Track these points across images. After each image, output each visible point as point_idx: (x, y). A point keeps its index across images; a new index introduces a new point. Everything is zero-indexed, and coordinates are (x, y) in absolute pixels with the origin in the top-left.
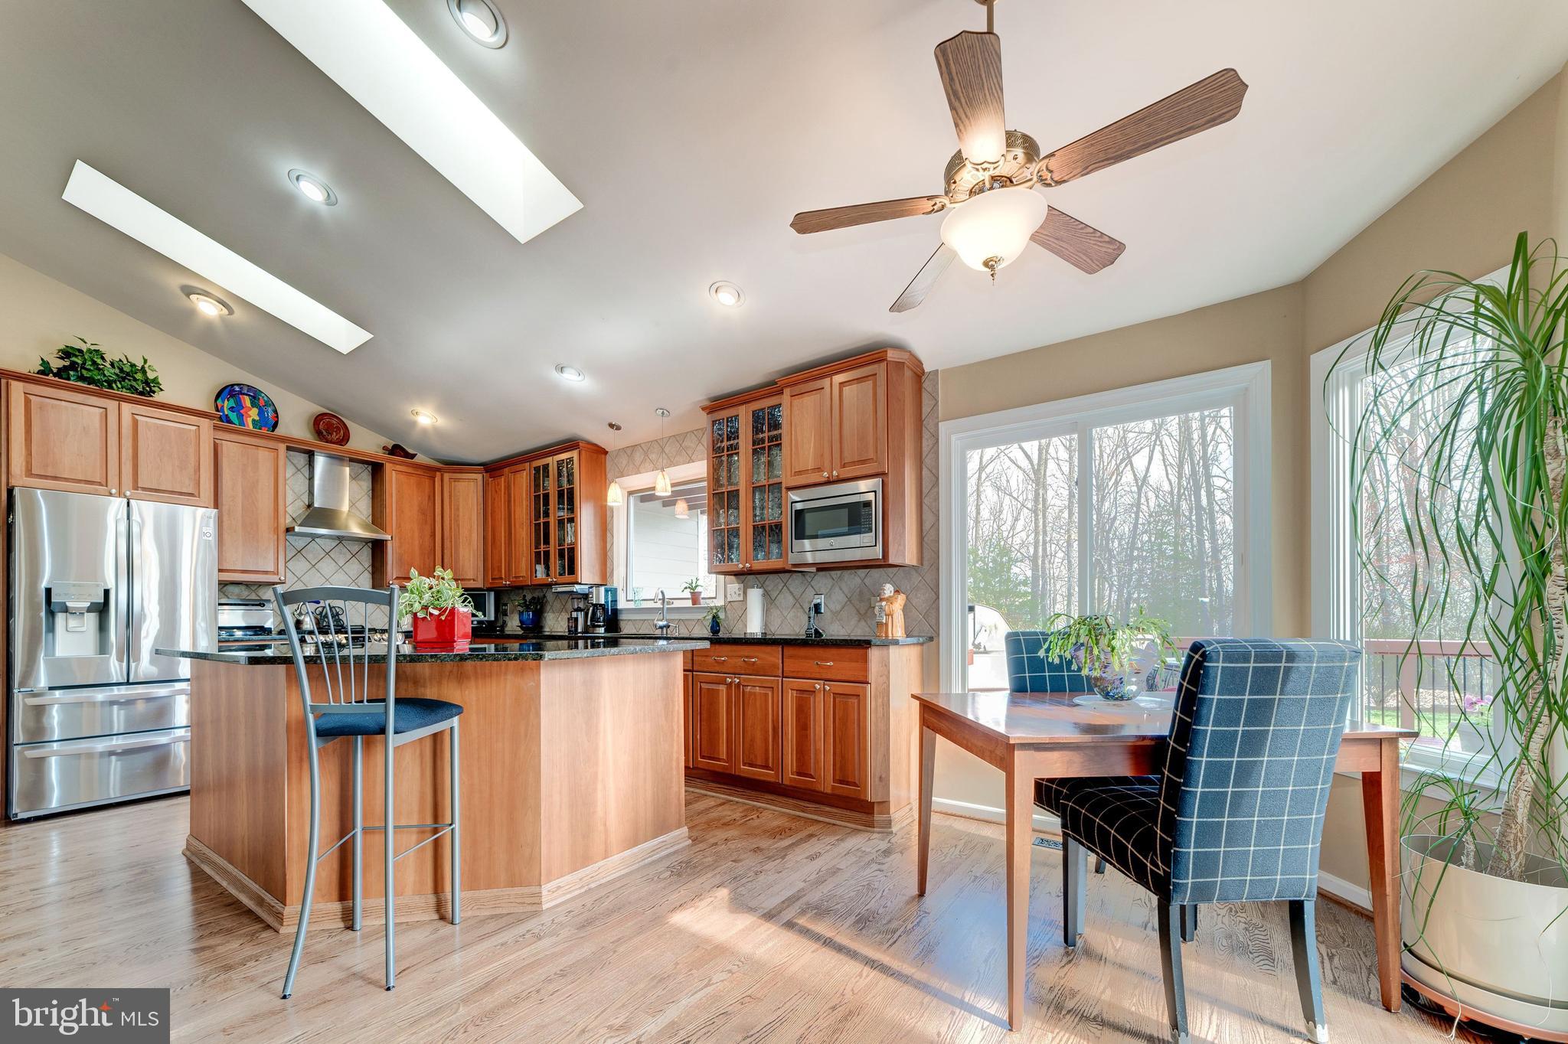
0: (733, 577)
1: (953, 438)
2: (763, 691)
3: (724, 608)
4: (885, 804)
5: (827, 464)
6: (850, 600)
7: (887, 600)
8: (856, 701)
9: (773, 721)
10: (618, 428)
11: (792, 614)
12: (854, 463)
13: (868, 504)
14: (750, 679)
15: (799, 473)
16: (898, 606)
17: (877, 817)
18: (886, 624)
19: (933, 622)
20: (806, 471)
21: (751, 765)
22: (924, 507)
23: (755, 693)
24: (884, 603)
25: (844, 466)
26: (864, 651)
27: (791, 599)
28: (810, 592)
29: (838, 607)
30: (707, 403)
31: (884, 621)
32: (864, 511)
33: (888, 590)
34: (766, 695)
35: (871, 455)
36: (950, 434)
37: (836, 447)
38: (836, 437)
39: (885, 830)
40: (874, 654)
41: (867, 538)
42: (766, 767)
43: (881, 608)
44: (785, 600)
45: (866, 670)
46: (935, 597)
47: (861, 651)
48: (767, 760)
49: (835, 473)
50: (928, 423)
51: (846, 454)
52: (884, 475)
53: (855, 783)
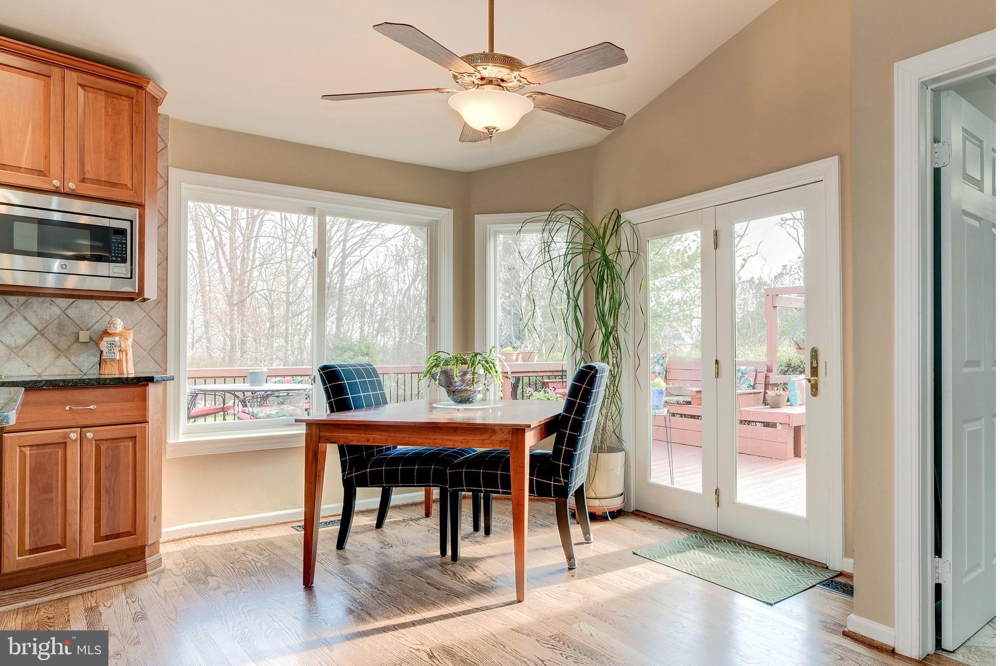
1: (183, 186)
4: (155, 544)
5: (55, 169)
7: (119, 334)
8: (131, 444)
12: (99, 182)
13: (121, 232)
15: (6, 166)
16: (129, 342)
17: (149, 560)
18: (120, 361)
19: (159, 358)
24: (117, 339)
25: (83, 180)
26: (141, 389)
31: (118, 358)
33: (119, 325)
35: (126, 180)
39: (157, 570)
40: (153, 390)
41: (120, 269)
43: (112, 344)
45: (145, 408)
46: (161, 334)
47: (137, 390)
49: (70, 185)
51: (87, 167)
52: (141, 206)
53: (128, 534)
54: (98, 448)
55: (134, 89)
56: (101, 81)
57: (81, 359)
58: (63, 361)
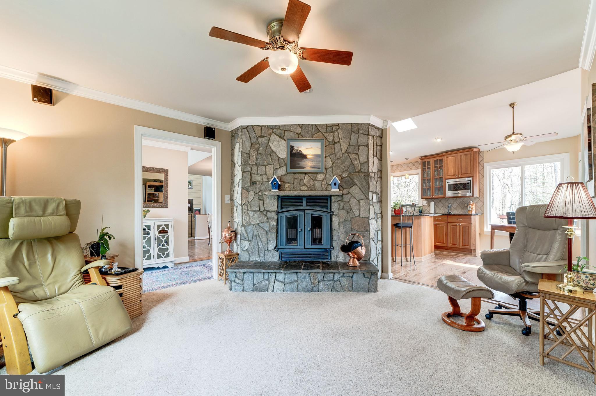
0: (424, 199)
1: (488, 167)
2: (442, 226)
3: (422, 207)
4: (475, 250)
5: (457, 174)
6: (459, 205)
7: (471, 205)
8: (468, 227)
9: (445, 233)
10: (393, 162)
11: (442, 208)
12: (464, 174)
13: (468, 183)
14: (439, 223)
15: (449, 175)
16: (474, 207)
17: (473, 253)
18: (471, 211)
19: (482, 210)
20: (451, 175)
21: (439, 243)
22: (480, 183)
23: (440, 226)
24: (470, 206)
25: (462, 174)
26: (468, 216)
27: (442, 205)
28: (447, 203)
29: (456, 207)
30: (420, 158)
32: (467, 185)
33: (471, 203)
34: (443, 227)
35: (469, 172)
36: (487, 167)
37: (460, 170)
38: (460, 167)
39: (475, 256)
40: (470, 217)
41: (468, 191)
42: (444, 243)
43: (470, 207)
44: (440, 205)
45: (470, 220)
46: (483, 204)
48: (444, 241)
49: (459, 176)
50: (481, 163)
51: (462, 171)
52: (472, 177)
53: (468, 246)
54: (462, 227)
55: (470, 152)
56: (466, 153)
57: (466, 210)
58: (463, 211)
